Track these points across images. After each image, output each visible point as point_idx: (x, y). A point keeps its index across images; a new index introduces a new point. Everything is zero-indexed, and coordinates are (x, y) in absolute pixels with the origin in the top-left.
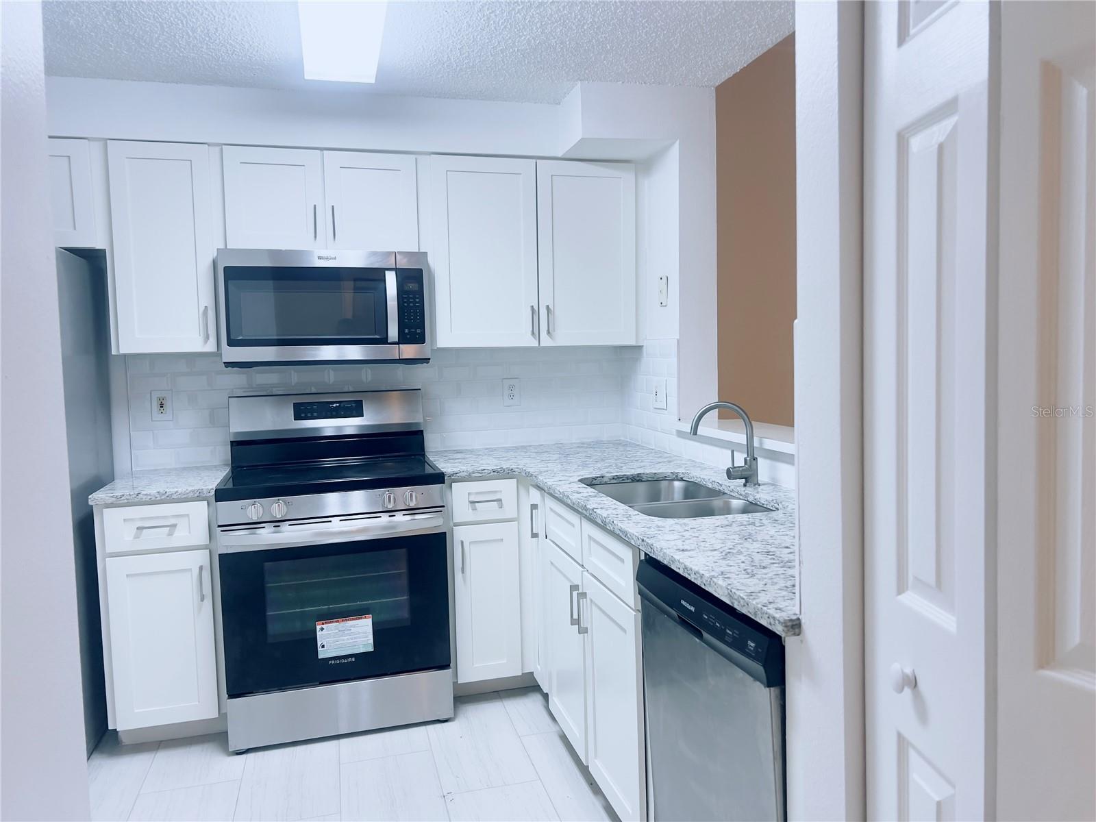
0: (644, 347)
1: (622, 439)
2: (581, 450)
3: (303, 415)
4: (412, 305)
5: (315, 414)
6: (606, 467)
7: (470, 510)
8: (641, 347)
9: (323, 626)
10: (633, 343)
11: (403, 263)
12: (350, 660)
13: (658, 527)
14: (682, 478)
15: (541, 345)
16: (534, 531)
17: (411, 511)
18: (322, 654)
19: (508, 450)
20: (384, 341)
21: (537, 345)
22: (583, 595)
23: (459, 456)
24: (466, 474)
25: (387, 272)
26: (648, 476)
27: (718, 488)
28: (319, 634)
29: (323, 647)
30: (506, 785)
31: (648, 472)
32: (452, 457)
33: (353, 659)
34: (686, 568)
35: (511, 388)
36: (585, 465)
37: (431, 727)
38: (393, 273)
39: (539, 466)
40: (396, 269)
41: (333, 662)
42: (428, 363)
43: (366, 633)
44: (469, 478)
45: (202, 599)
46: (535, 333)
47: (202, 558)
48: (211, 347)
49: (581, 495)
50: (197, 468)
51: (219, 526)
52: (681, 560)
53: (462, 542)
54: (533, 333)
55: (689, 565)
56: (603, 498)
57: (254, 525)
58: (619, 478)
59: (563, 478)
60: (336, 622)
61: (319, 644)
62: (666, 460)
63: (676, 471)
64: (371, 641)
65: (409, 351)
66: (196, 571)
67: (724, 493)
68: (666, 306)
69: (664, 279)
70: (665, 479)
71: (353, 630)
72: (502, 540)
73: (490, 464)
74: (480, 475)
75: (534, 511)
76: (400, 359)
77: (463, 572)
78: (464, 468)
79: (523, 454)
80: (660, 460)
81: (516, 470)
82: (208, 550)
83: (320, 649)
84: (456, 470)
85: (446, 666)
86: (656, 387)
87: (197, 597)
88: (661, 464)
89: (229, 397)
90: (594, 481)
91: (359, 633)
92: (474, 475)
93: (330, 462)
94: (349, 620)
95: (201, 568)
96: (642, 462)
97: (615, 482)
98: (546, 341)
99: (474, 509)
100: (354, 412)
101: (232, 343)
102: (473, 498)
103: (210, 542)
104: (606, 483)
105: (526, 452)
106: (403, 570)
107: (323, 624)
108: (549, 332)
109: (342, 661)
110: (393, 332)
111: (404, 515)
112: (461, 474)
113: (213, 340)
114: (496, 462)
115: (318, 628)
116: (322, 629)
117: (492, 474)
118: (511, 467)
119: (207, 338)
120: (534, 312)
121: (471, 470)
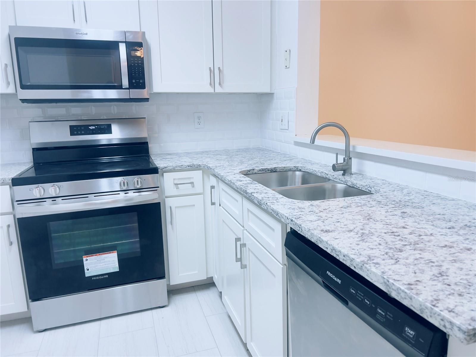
0: (275, 94)
1: (261, 147)
2: (239, 153)
3: (75, 133)
4: (136, 65)
5: (83, 132)
6: (255, 164)
7: (175, 189)
8: (273, 94)
9: (87, 258)
10: (268, 90)
11: (130, 39)
12: (105, 276)
13: (300, 208)
14: (300, 170)
15: (216, 91)
16: (213, 201)
17: (139, 190)
18: (88, 274)
19: (197, 153)
20: (120, 87)
21: (213, 92)
22: (243, 245)
23: (169, 157)
24: (172, 168)
25: (120, 44)
26: (280, 169)
27: (324, 176)
28: (85, 262)
29: (88, 270)
30: (197, 352)
31: (280, 167)
32: (164, 157)
33: (107, 276)
34: (333, 249)
35: (199, 118)
36: (242, 162)
37: (154, 311)
38: (124, 44)
39: (216, 163)
40: (125, 42)
41: (95, 278)
42: (148, 101)
43: (114, 261)
44: (173, 170)
45: (11, 244)
46: (212, 84)
47: (10, 220)
48: (11, 90)
49: (242, 182)
50: (13, 164)
51: (17, 201)
52: (329, 242)
53: (171, 208)
54: (211, 84)
55: (336, 247)
56: (257, 185)
57: (40, 200)
58: (263, 170)
59: (230, 171)
60: (95, 255)
61: (85, 268)
62: (288, 159)
63: (297, 166)
64: (118, 266)
65: (136, 93)
66: (5, 228)
67: (329, 180)
68: (288, 68)
69: (288, 51)
70: (290, 170)
71: (106, 260)
72: (194, 205)
73: (186, 161)
74: (180, 168)
75: (212, 190)
76: (130, 99)
77: (171, 224)
78: (171, 164)
79: (206, 156)
80: (285, 159)
81: (202, 165)
82: (12, 216)
83: (86, 271)
84: (165, 165)
85: (162, 277)
86: (282, 117)
87: (7, 243)
88: (287, 161)
89: (29, 122)
90: (249, 172)
91: (110, 261)
92: (177, 168)
93: (105, 159)
94: (103, 254)
95: (9, 226)
96: (275, 160)
97: (261, 172)
98: (218, 90)
99: (178, 188)
100: (106, 131)
101: (23, 87)
102: (176, 182)
103: (13, 210)
104: (256, 173)
105: (208, 155)
106: (136, 225)
107: (87, 257)
108: (220, 84)
109: (101, 277)
110: (125, 82)
111: (134, 192)
112: (168, 168)
113: (12, 85)
114: (190, 160)
115: (84, 259)
116: (87, 260)
117: (188, 167)
118: (199, 163)
119: (8, 83)
120: (211, 72)
121: (174, 165)
